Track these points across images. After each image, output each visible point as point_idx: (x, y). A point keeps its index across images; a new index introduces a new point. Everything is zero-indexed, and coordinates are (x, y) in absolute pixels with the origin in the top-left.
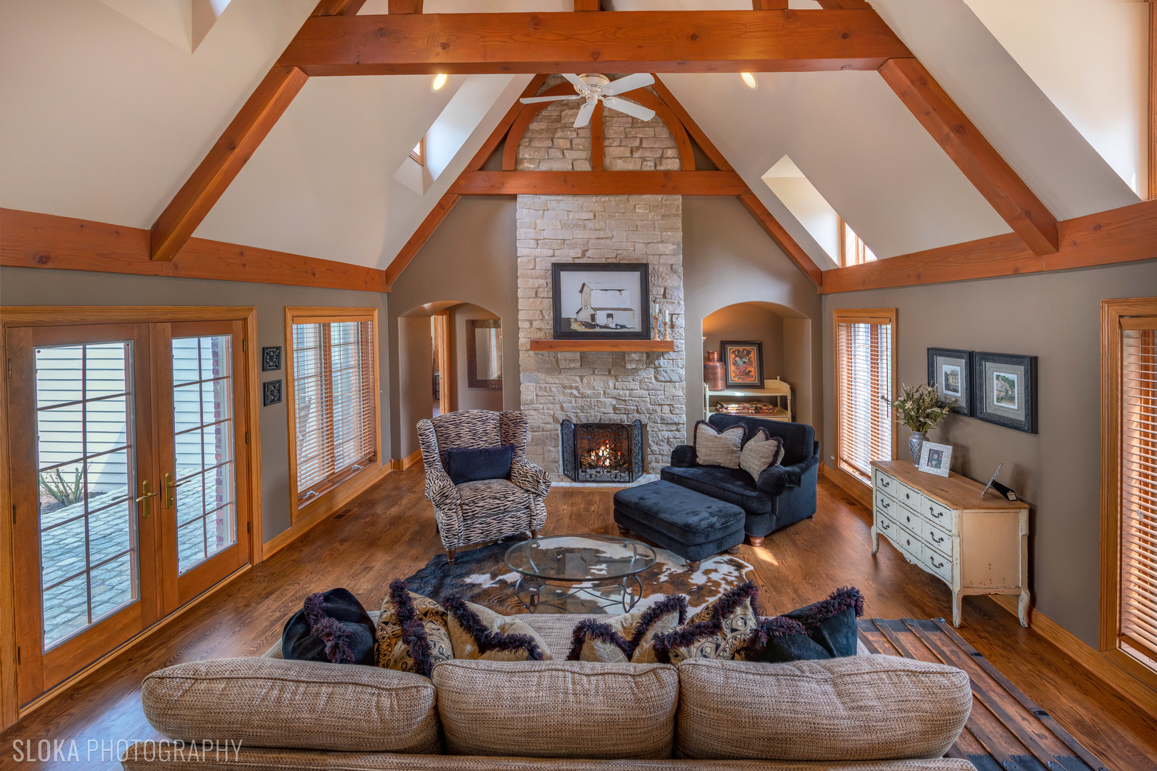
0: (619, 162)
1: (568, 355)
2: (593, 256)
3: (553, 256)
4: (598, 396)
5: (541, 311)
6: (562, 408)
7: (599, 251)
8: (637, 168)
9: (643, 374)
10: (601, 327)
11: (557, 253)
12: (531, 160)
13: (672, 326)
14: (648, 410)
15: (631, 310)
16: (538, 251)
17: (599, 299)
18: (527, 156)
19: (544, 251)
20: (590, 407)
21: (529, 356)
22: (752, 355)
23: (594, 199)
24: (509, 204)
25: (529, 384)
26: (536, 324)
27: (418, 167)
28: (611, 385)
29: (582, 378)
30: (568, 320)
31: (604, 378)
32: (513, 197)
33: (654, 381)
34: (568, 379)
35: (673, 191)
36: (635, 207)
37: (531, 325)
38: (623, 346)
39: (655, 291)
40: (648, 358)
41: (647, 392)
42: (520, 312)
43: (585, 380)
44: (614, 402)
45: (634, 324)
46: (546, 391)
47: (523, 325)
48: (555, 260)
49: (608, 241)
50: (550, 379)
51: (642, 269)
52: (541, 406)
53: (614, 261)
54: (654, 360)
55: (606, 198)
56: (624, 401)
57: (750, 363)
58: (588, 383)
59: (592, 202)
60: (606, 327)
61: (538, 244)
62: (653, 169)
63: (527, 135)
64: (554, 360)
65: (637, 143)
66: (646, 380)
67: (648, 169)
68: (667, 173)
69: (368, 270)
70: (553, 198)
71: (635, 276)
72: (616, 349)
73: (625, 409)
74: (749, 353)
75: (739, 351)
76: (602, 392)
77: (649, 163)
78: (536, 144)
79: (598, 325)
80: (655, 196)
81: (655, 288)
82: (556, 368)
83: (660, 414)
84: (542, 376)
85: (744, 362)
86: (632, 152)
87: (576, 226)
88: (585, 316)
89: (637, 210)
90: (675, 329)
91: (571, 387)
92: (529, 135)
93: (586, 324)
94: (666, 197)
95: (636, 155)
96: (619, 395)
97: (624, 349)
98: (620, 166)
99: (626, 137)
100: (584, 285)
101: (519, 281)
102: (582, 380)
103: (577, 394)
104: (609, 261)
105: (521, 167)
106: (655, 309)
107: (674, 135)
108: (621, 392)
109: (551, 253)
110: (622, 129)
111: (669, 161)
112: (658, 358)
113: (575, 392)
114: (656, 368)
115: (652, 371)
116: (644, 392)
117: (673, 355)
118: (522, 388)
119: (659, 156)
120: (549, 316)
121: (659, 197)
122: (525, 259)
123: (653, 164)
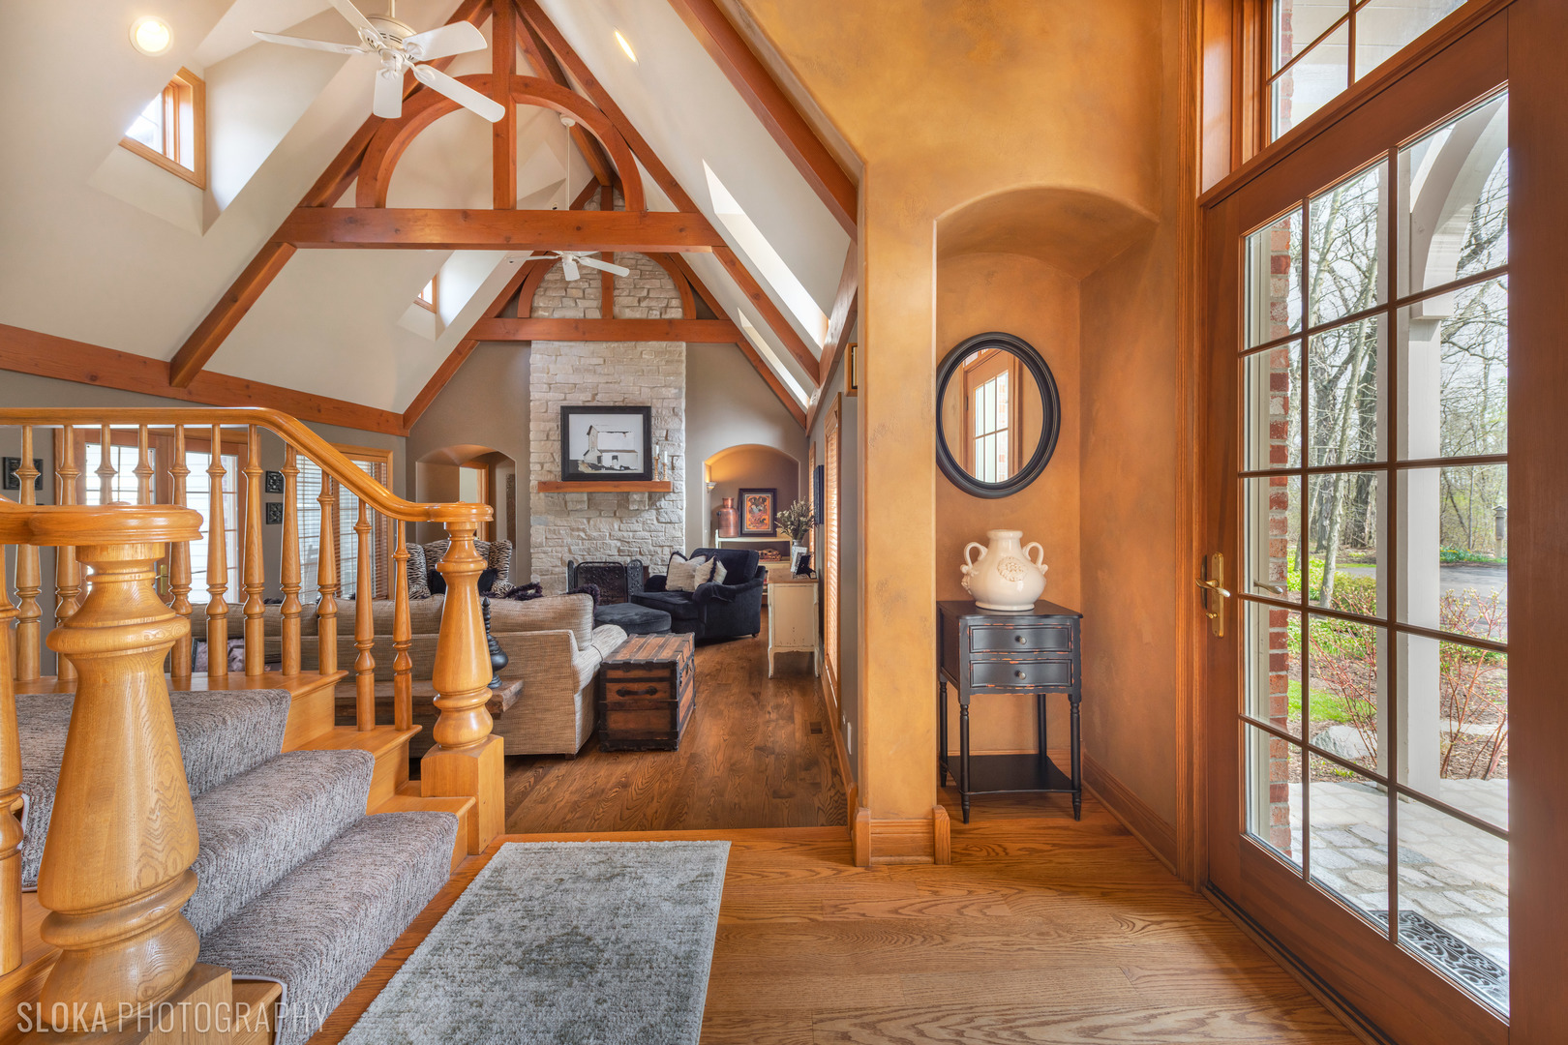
0: (627, 310)
1: (577, 496)
2: (603, 400)
3: (565, 399)
4: (603, 538)
5: (552, 454)
6: (570, 551)
7: (608, 395)
8: (644, 316)
9: (646, 515)
10: (607, 469)
11: (569, 396)
12: (545, 309)
13: (673, 468)
14: (650, 551)
15: (633, 451)
16: (551, 395)
17: (605, 441)
18: (541, 305)
19: (557, 394)
20: (596, 550)
21: (539, 499)
22: (767, 503)
23: (604, 345)
24: (523, 350)
25: (538, 526)
26: (547, 467)
27: (431, 315)
28: (616, 527)
29: (589, 520)
30: (576, 462)
31: (610, 520)
32: (528, 343)
33: (655, 522)
34: (575, 521)
35: (677, 338)
36: (641, 353)
37: (542, 467)
38: (625, 486)
39: (658, 433)
40: (650, 498)
41: (649, 534)
42: (532, 455)
43: (592, 522)
44: (619, 544)
45: (637, 467)
46: (554, 533)
47: (534, 467)
48: (565, 403)
49: (616, 386)
50: (559, 522)
51: (645, 411)
52: (550, 549)
53: (621, 404)
54: (656, 502)
55: (615, 345)
56: (628, 542)
57: (765, 511)
58: (595, 525)
59: (602, 348)
60: (611, 468)
61: (550, 388)
62: (658, 317)
63: (542, 285)
64: (563, 503)
65: (645, 293)
66: (649, 522)
67: (653, 317)
68: (671, 322)
69: (382, 413)
70: (565, 344)
71: (638, 418)
72: (618, 490)
73: (629, 551)
74: (764, 500)
75: (755, 499)
76: (608, 534)
77: (654, 312)
78: (550, 293)
79: (603, 467)
80: (660, 343)
81: (658, 431)
82: (565, 511)
83: (660, 555)
84: (551, 518)
85: (760, 510)
86: (639, 301)
87: (588, 371)
88: (592, 458)
89: (644, 356)
90: (676, 471)
91: (578, 530)
92: (544, 285)
93: (593, 466)
94: (670, 343)
95: (643, 304)
96: (624, 537)
97: (626, 489)
98: (628, 314)
99: (635, 288)
100: (591, 427)
101: (532, 424)
102: (589, 522)
103: (584, 536)
104: (617, 404)
105: (535, 315)
106: (656, 450)
107: (678, 287)
108: (625, 534)
109: (562, 396)
110: (632, 280)
111: (673, 310)
112: (659, 499)
113: (582, 535)
114: (657, 509)
115: (654, 512)
116: (646, 533)
117: (673, 496)
118: (533, 531)
119: (664, 305)
120: (558, 458)
121: (664, 344)
122: (538, 403)
123: (658, 313)
